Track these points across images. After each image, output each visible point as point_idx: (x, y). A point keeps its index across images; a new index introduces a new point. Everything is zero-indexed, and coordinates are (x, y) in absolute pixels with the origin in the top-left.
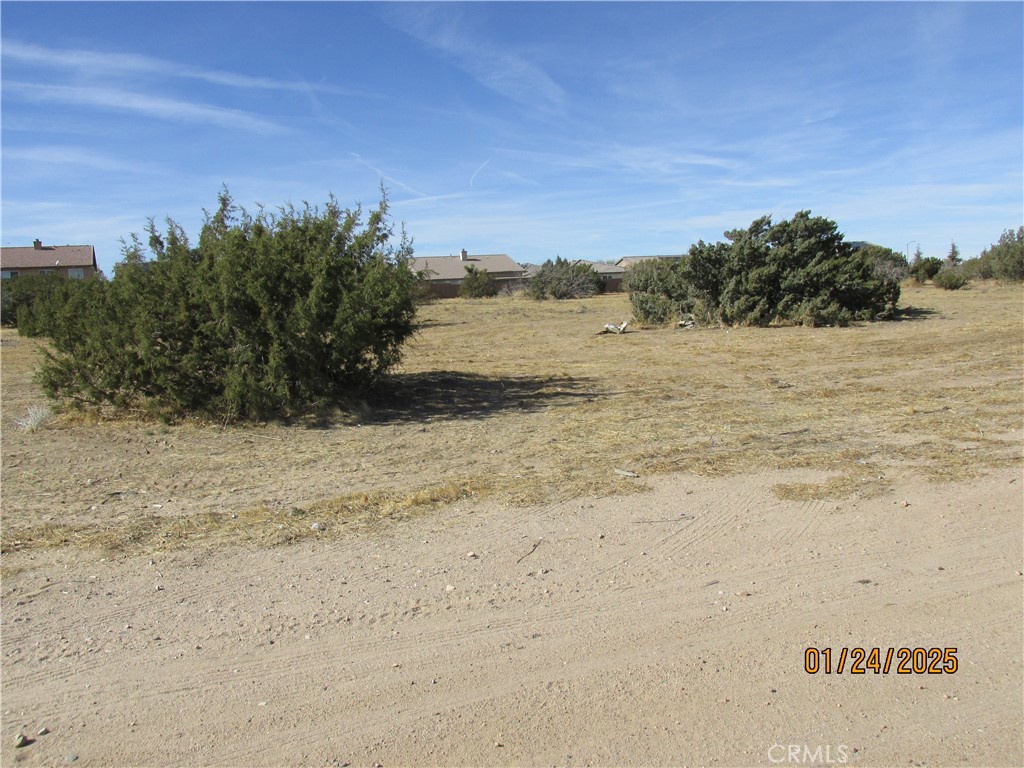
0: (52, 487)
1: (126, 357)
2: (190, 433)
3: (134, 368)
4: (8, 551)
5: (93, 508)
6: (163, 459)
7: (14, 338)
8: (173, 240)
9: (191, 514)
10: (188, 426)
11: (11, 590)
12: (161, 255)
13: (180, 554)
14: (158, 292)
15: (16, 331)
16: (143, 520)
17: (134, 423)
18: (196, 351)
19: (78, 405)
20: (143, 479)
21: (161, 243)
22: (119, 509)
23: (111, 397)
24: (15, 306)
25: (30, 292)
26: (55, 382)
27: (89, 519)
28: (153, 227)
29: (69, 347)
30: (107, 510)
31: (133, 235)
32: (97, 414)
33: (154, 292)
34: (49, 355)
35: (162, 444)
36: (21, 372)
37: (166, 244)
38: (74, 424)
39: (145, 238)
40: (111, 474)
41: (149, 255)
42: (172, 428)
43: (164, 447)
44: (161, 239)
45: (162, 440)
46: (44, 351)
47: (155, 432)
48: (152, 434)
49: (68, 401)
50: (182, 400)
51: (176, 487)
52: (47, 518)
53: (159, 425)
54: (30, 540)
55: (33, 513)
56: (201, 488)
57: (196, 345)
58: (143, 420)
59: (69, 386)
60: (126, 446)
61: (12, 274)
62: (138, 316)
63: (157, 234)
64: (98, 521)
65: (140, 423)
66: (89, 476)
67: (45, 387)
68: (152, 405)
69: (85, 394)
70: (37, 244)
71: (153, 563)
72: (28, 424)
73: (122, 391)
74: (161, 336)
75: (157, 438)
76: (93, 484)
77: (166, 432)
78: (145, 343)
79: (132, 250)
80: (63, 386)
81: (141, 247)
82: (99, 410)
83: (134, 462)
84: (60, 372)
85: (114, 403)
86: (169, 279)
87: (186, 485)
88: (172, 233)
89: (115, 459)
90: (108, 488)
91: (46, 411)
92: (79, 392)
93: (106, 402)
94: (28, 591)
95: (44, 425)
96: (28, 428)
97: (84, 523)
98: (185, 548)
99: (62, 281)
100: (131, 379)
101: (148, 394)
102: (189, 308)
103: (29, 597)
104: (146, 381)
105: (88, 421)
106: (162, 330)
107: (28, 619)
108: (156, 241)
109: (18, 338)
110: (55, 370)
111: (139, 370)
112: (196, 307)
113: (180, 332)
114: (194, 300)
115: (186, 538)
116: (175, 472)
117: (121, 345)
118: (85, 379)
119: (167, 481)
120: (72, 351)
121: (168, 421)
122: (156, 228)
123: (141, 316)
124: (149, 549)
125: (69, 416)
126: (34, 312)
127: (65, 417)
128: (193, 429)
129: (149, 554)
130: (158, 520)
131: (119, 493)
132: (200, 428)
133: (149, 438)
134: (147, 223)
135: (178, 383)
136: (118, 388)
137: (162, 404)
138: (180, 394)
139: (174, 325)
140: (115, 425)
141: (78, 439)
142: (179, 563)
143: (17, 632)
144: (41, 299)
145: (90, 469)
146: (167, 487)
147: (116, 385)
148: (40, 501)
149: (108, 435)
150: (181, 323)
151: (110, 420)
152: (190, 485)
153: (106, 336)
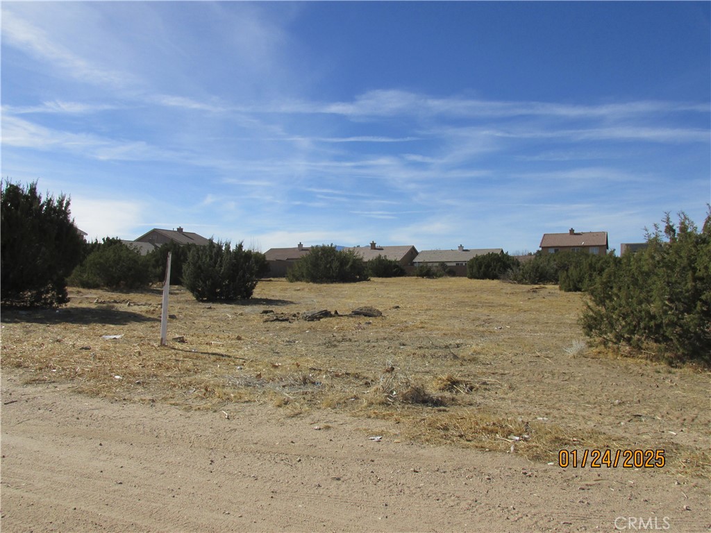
0: (592, 401)
1: (643, 313)
2: (689, 376)
3: (649, 322)
4: (569, 444)
5: (622, 423)
6: (670, 393)
7: (556, 291)
8: (684, 228)
9: (704, 447)
10: (687, 370)
11: (574, 475)
12: (673, 239)
13: (700, 481)
14: (670, 266)
15: (557, 287)
16: (664, 443)
17: (643, 361)
18: (698, 313)
19: (605, 343)
20: (657, 407)
21: (674, 231)
22: (642, 429)
23: (629, 340)
24: (557, 271)
25: (566, 262)
26: (591, 325)
27: (620, 433)
28: (668, 219)
29: (601, 302)
30: (633, 426)
31: (655, 225)
32: (616, 351)
33: (668, 267)
34: (589, 306)
35: (667, 381)
36: (562, 315)
37: (677, 231)
38: (601, 355)
39: (662, 227)
40: (631, 399)
41: (665, 239)
42: (674, 370)
43: (670, 384)
44: (674, 228)
45: (667, 378)
46: (586, 304)
47: (661, 371)
48: (659, 372)
49: (598, 339)
50: (685, 349)
51: (685, 420)
52: (591, 424)
53: (663, 366)
54: (583, 439)
55: (581, 418)
56: (706, 425)
57: (698, 308)
58: (651, 360)
59: (600, 329)
60: (640, 378)
61: (556, 251)
62: (654, 284)
63: (671, 224)
64: (628, 435)
65: (649, 362)
66: (616, 397)
67: (584, 328)
68: (660, 350)
69: (610, 336)
70: (572, 231)
71: (679, 484)
72: (571, 352)
73: (636, 337)
74: (669, 300)
75: (663, 376)
76: (620, 404)
77: (670, 372)
78: (658, 303)
79: (653, 236)
80: (596, 329)
81: (660, 234)
82: (618, 348)
83: (648, 392)
84: (595, 319)
85: (630, 345)
86: (681, 257)
87: (693, 420)
88: (682, 223)
89: (633, 387)
90: (631, 410)
91: (583, 345)
92: (606, 334)
93: (624, 343)
94: (585, 480)
95: (581, 354)
96: (571, 354)
97: (617, 435)
98: (705, 477)
99: (587, 256)
100: (645, 329)
101: (656, 341)
102: (695, 279)
103: (587, 485)
104: (656, 332)
105: (610, 355)
106: (672, 295)
107: (588, 504)
108: (670, 229)
109: (559, 292)
110: (591, 316)
111: (652, 323)
112: (701, 279)
113: (685, 298)
114: (699, 274)
115: (703, 468)
116: (683, 407)
117: (640, 303)
118: (612, 325)
119: (677, 414)
120: (604, 305)
121: (670, 364)
122: (671, 220)
123: (657, 284)
124: (674, 471)
125: (598, 350)
126: (569, 275)
127: (595, 350)
128: (691, 373)
129: (673, 474)
130: (678, 447)
131: (640, 416)
132: (698, 373)
133: (657, 375)
134: (664, 216)
135: (681, 336)
136: (634, 334)
137: (666, 350)
138: (683, 345)
139: (681, 292)
140: (630, 361)
141: (604, 367)
142: (701, 490)
143: (581, 512)
144: (575, 267)
145: (616, 392)
146: (678, 418)
147: (632, 332)
148: (584, 410)
149: (626, 368)
150: (687, 291)
151: (626, 356)
152: (696, 421)
153: (629, 297)
